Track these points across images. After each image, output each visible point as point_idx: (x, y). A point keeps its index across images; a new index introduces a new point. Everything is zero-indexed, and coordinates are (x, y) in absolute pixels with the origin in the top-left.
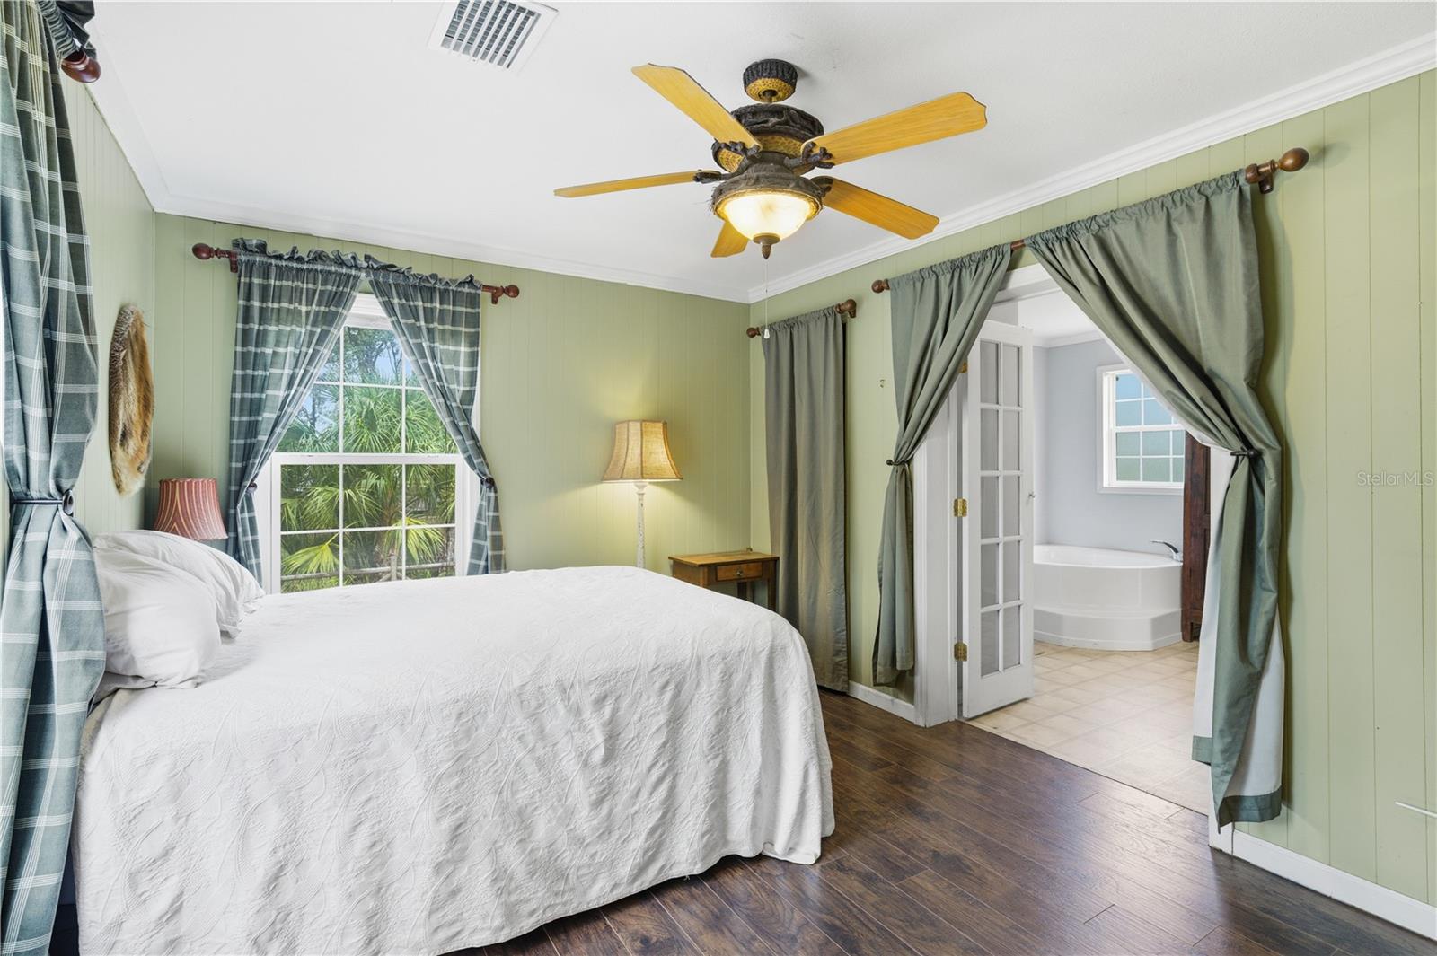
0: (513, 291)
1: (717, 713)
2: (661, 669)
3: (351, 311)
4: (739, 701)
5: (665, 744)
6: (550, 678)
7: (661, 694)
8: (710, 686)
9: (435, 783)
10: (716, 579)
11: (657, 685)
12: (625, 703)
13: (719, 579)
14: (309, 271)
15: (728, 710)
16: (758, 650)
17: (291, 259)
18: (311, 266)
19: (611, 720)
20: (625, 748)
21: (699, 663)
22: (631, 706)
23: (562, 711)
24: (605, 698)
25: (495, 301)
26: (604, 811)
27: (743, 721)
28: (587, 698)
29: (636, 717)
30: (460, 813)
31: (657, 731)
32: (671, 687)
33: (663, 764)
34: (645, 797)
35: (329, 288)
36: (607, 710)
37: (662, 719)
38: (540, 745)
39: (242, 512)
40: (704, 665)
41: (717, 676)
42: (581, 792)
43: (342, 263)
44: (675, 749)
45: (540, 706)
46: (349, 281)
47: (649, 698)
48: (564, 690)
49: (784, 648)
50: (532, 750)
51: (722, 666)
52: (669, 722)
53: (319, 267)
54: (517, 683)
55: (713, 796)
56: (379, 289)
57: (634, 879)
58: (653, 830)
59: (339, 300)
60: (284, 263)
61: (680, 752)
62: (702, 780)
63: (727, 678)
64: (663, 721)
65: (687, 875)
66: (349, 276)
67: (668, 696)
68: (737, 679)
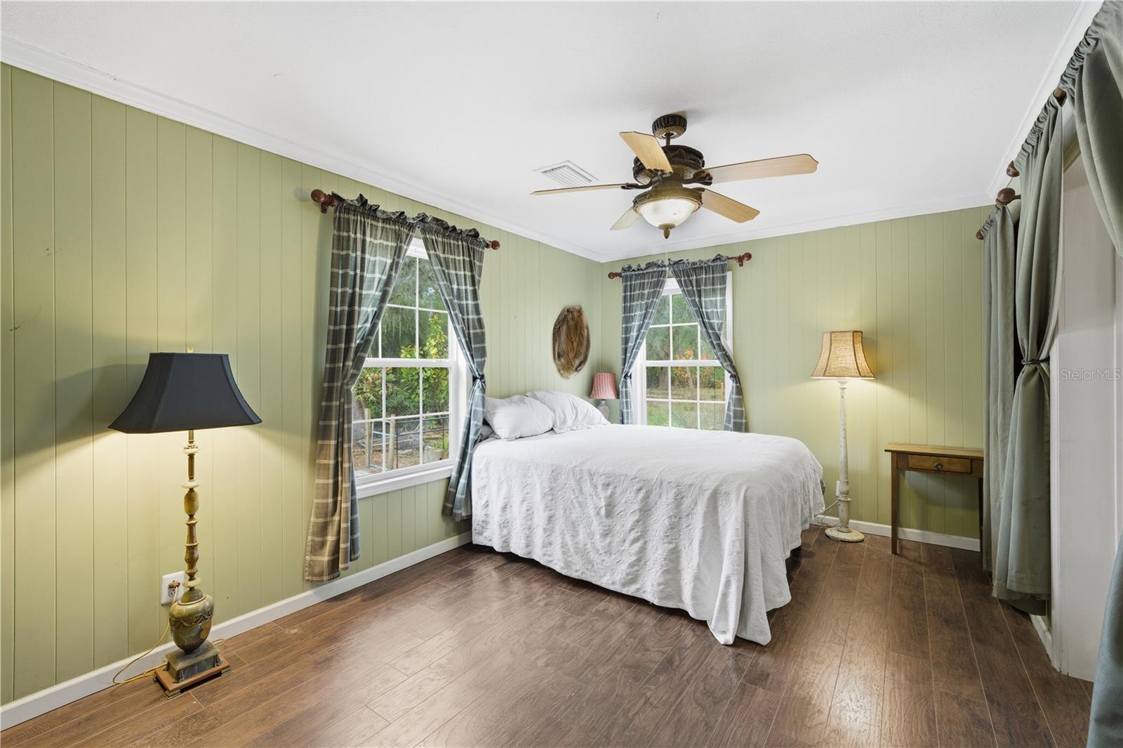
0: (749, 256)
1: (670, 517)
2: (638, 479)
3: (665, 288)
4: (688, 515)
5: (638, 521)
6: (586, 467)
7: (637, 493)
8: (667, 499)
9: (544, 495)
10: (908, 465)
11: (635, 488)
12: (618, 491)
13: (910, 466)
14: (647, 273)
15: (679, 518)
16: (704, 488)
17: (638, 270)
18: (647, 271)
19: (611, 496)
20: (618, 514)
21: (661, 483)
22: (621, 494)
23: (589, 485)
24: (608, 485)
25: (741, 265)
26: (608, 540)
27: (690, 529)
28: (600, 481)
29: (623, 501)
30: (552, 512)
31: (634, 512)
32: (644, 491)
33: (637, 532)
34: (627, 545)
35: (654, 279)
36: (609, 491)
37: (636, 507)
38: (580, 496)
39: (622, 388)
40: (664, 484)
41: (671, 495)
42: (597, 528)
43: (659, 266)
44: (645, 527)
45: (581, 478)
46: (662, 274)
47: (630, 492)
48: (591, 476)
49: (727, 494)
50: (577, 497)
51: (676, 490)
52: (640, 510)
53: (650, 270)
54: (573, 465)
55: (667, 565)
56: (676, 275)
57: (624, 585)
58: (632, 565)
59: (659, 284)
60: (637, 272)
61: (648, 530)
62: (660, 552)
63: (679, 499)
64: (637, 508)
65: (651, 601)
66: (662, 271)
67: (641, 495)
68: (687, 502)
